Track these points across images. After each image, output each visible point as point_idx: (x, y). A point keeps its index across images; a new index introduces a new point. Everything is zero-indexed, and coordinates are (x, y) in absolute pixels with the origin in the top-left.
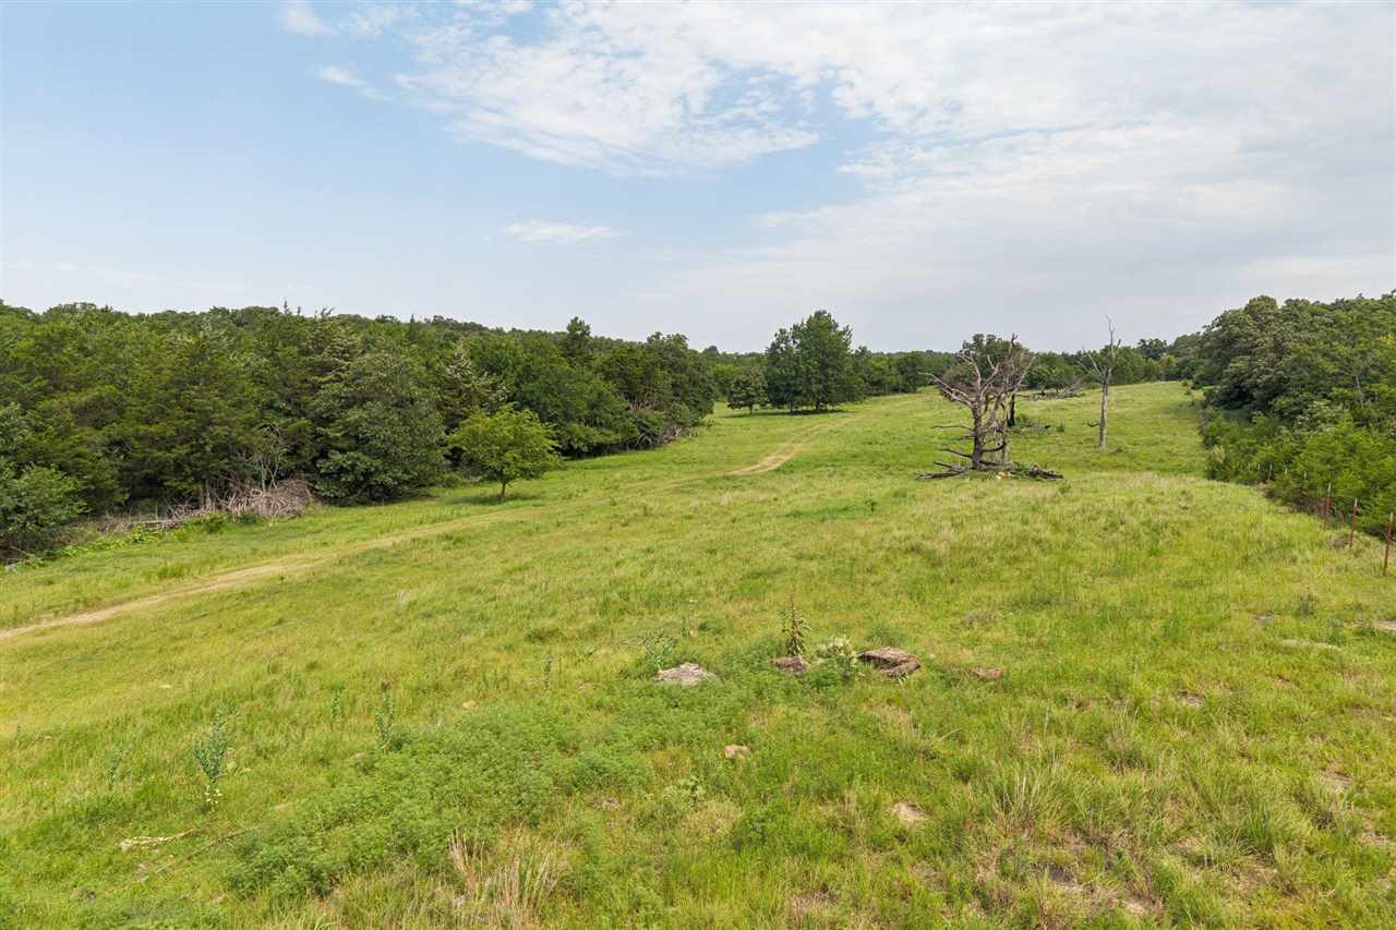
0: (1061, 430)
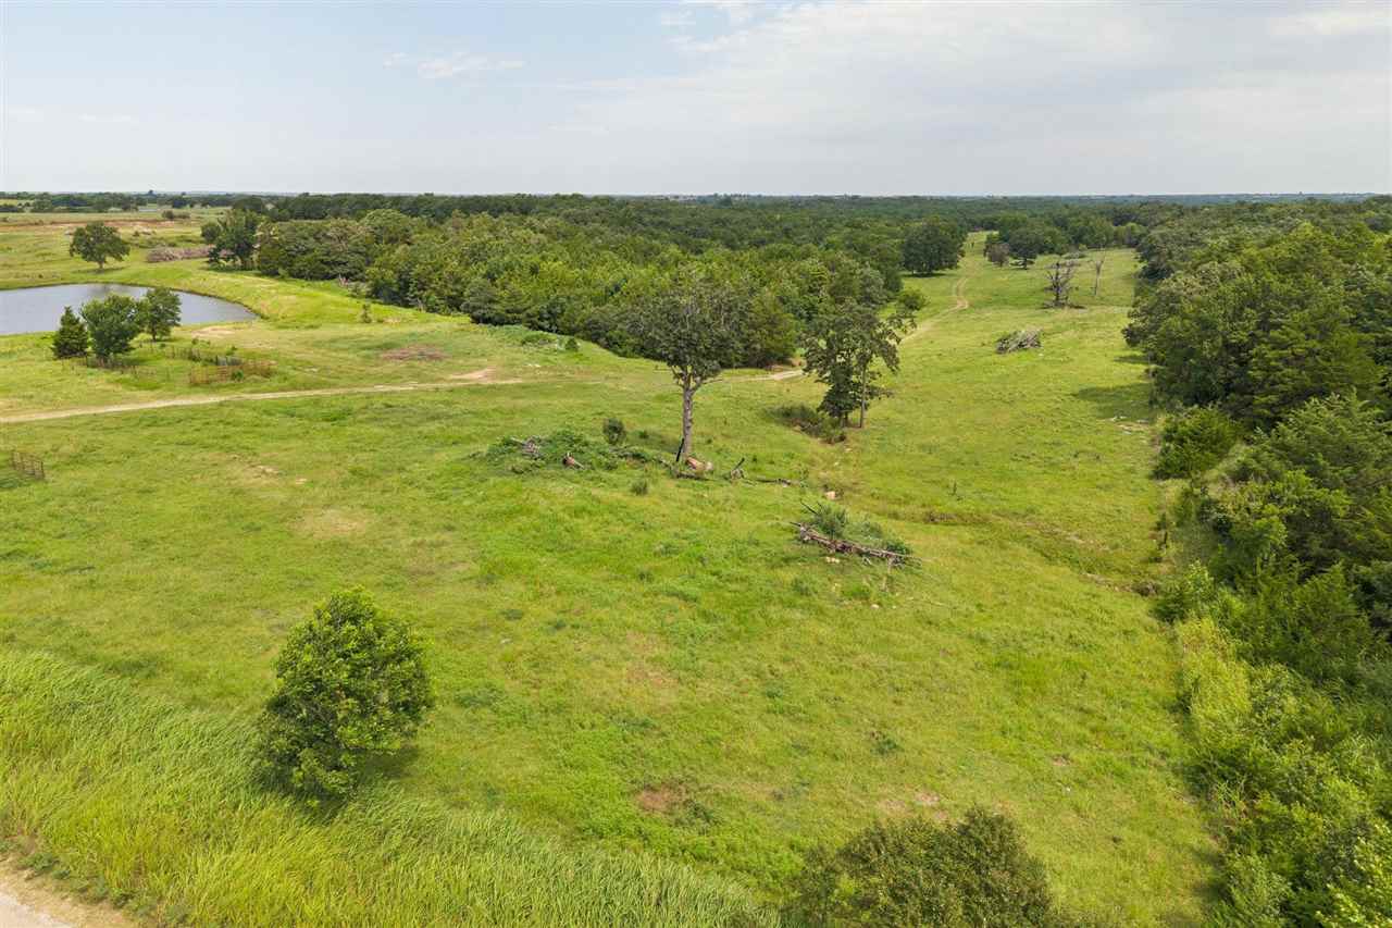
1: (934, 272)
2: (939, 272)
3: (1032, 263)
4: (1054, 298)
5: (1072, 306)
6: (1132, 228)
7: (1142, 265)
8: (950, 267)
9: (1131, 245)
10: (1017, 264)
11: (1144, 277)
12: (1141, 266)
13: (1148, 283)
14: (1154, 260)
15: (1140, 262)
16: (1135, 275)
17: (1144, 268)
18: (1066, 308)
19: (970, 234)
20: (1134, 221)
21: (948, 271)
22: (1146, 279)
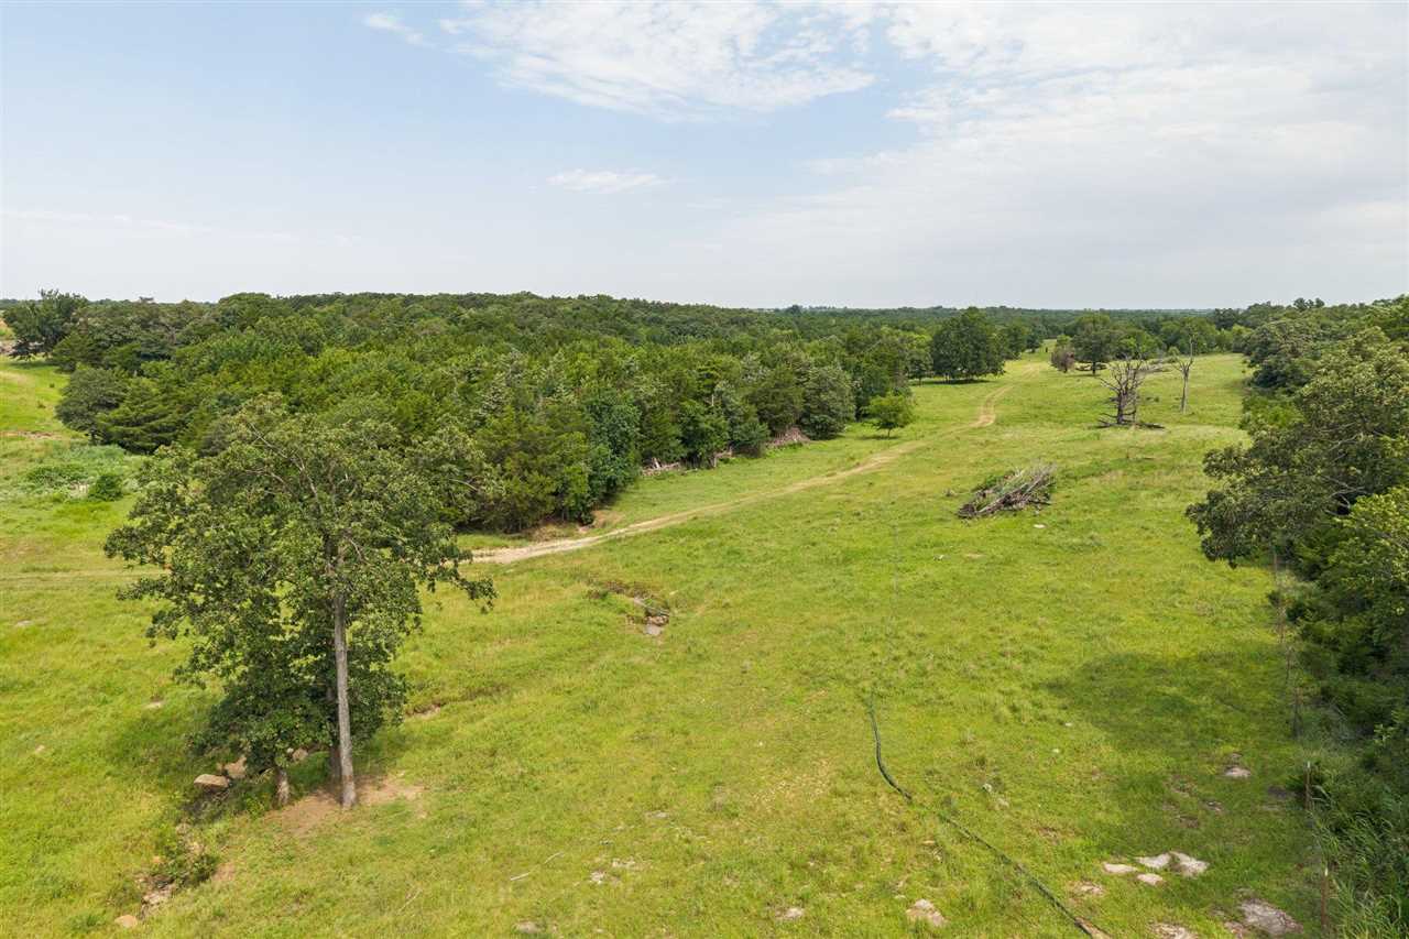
0: (1157, 400)
1: (975, 378)
2: (980, 378)
3: (1102, 368)
4: (1115, 413)
5: (1141, 425)
6: (1240, 332)
7: (1253, 370)
8: (995, 372)
9: (1237, 350)
10: (1082, 369)
11: (1257, 384)
12: (1250, 373)
13: (1262, 394)
14: (1271, 360)
15: (1250, 366)
16: (1243, 382)
17: (1256, 374)
18: (1133, 428)
19: (1045, 341)
20: (1241, 324)
21: (990, 377)
22: (1260, 389)
